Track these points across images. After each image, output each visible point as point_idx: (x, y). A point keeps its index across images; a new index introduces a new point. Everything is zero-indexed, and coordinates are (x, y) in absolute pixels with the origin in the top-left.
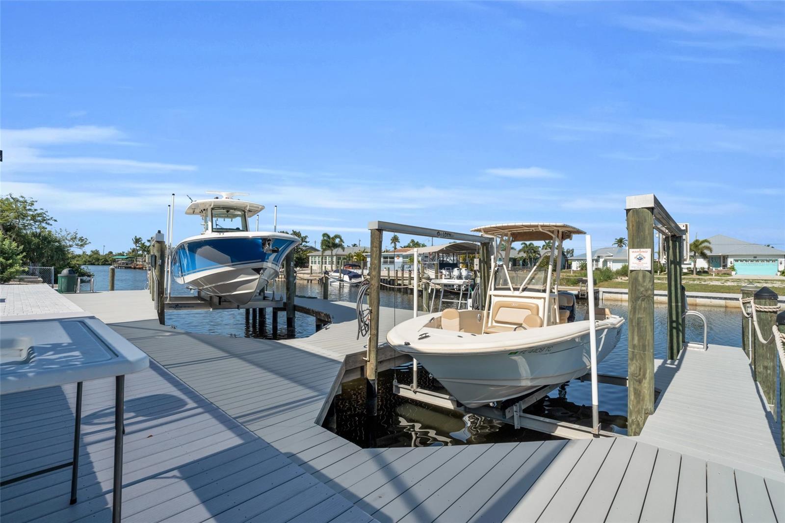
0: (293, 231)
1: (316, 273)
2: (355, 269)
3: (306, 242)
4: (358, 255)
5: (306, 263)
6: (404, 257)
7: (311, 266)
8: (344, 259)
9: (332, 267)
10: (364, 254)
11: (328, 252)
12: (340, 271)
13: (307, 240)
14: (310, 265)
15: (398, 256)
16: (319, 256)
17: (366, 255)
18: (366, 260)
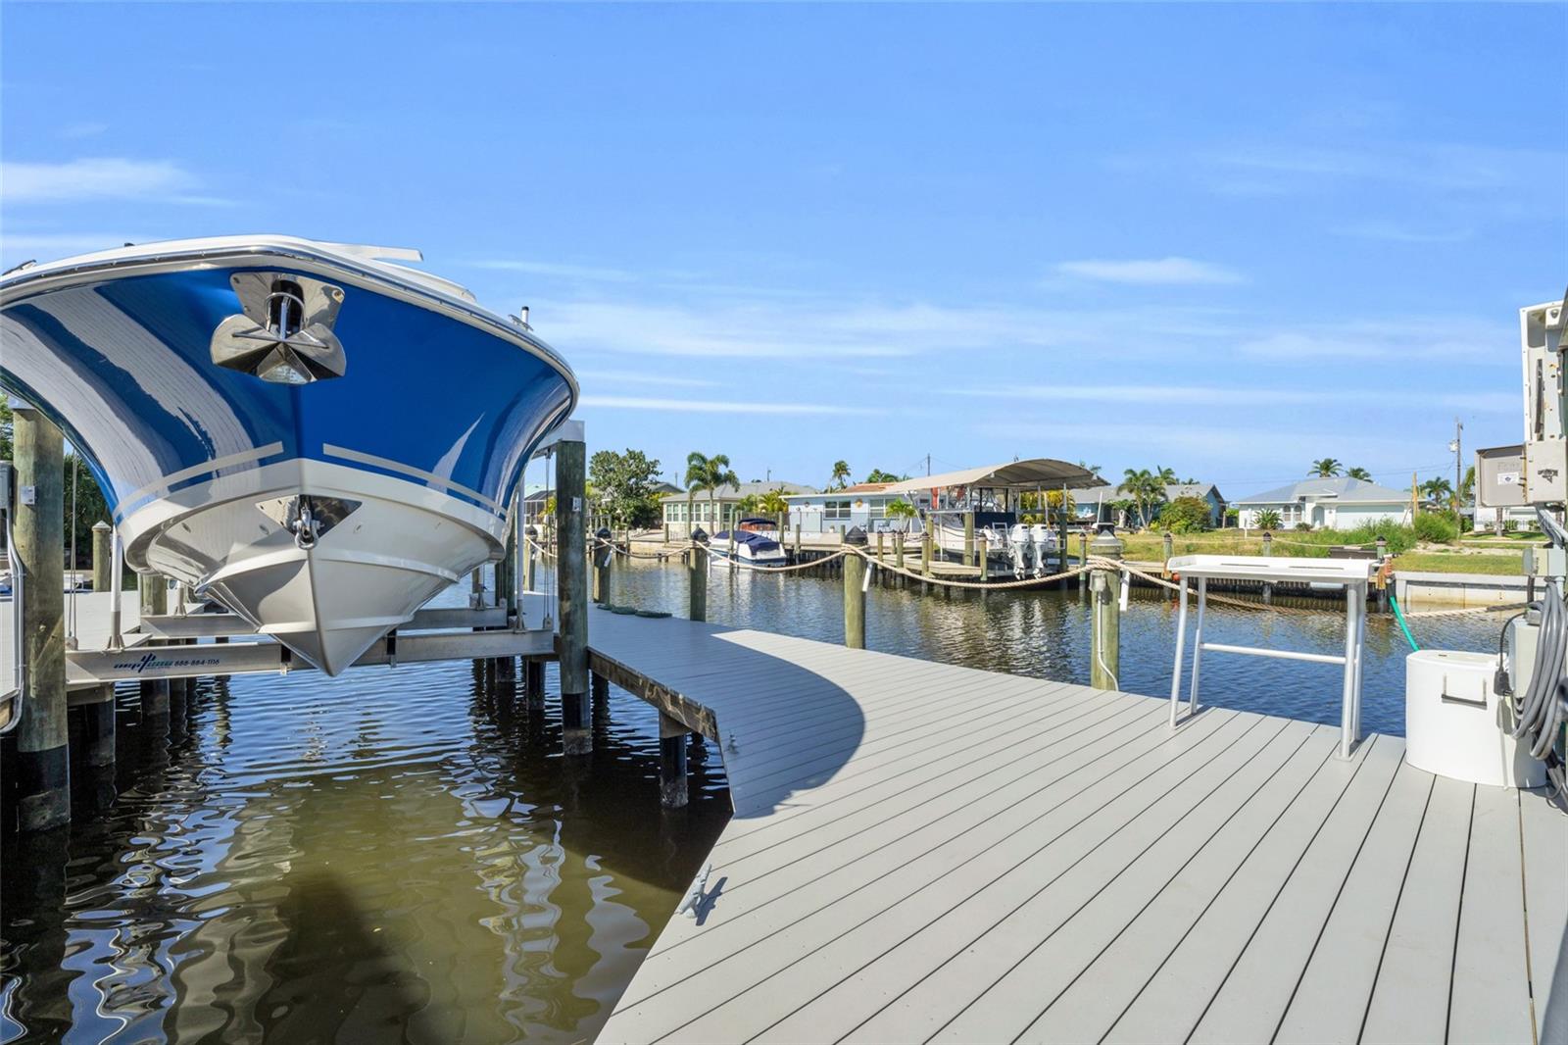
0: (628, 450)
1: (677, 540)
2: (764, 529)
3: (657, 473)
4: (767, 500)
5: (656, 518)
6: (875, 501)
7: (667, 525)
8: (738, 508)
9: (712, 527)
10: (782, 497)
11: (703, 494)
12: (731, 535)
13: (658, 469)
14: (665, 521)
15: (860, 500)
16: (683, 503)
17: (785, 499)
18: (787, 510)
